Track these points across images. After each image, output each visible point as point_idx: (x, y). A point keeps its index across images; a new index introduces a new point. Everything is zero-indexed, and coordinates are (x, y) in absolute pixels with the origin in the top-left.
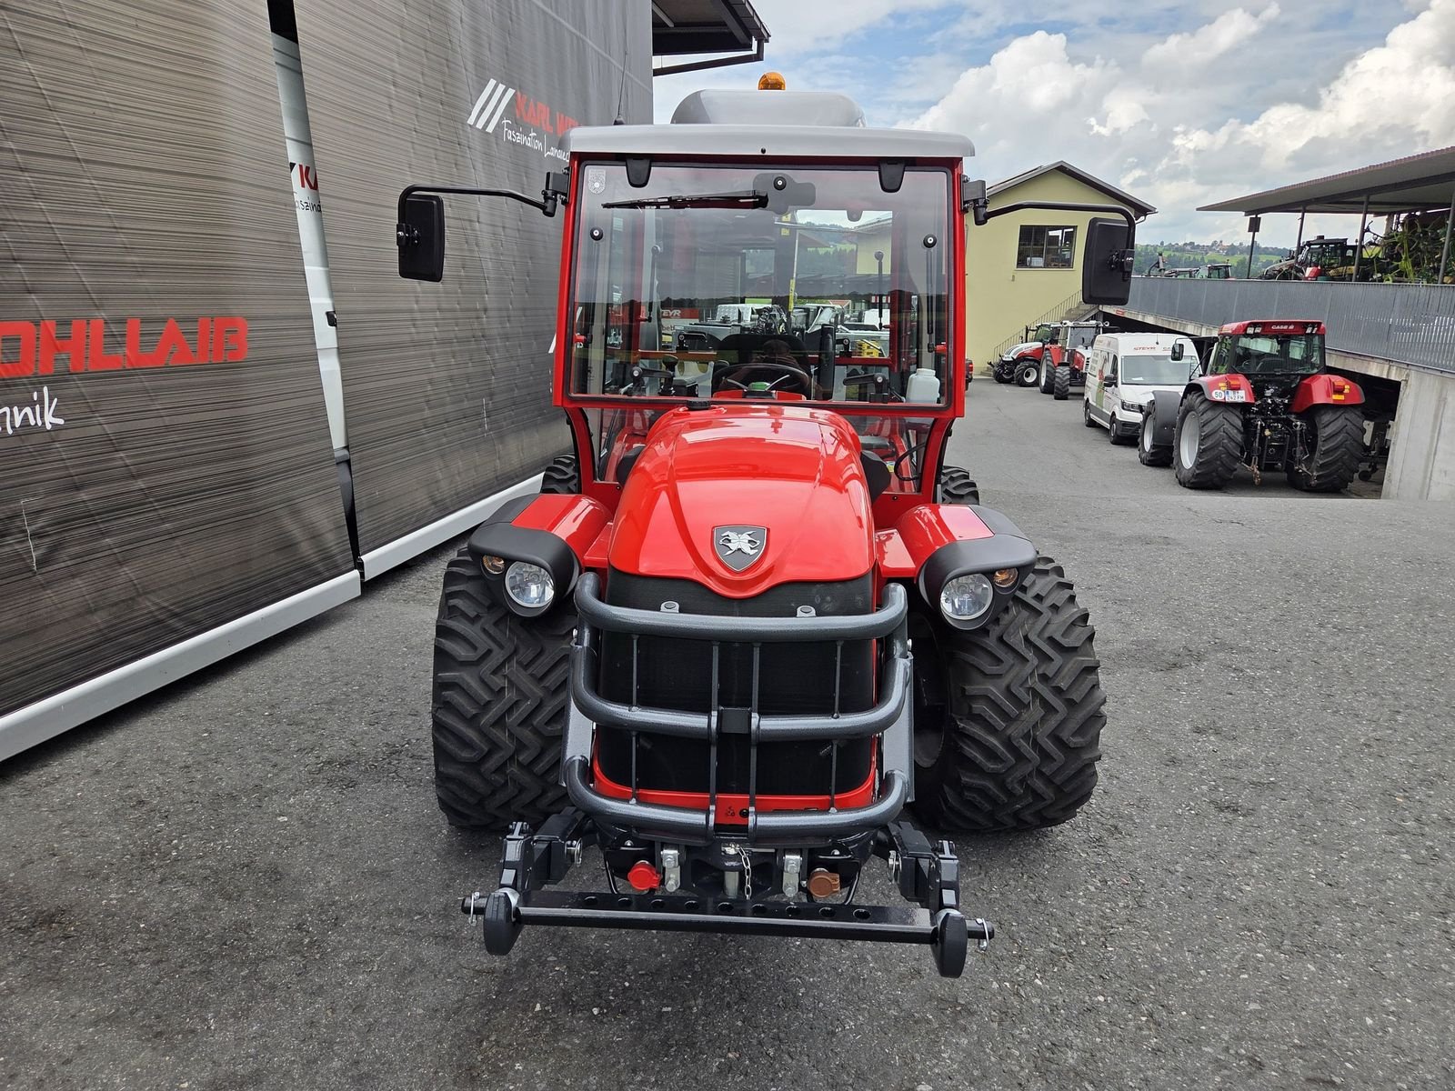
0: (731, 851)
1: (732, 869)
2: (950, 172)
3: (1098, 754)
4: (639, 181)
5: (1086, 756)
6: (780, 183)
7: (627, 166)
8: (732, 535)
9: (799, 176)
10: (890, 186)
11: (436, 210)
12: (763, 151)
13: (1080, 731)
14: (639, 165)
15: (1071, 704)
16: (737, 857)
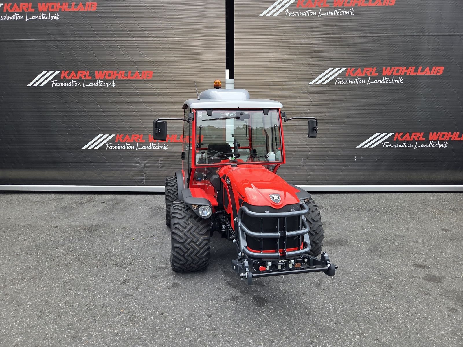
0: (280, 261)
1: (280, 265)
2: (278, 111)
3: (322, 244)
4: (210, 114)
5: (319, 245)
6: (242, 114)
7: (207, 111)
8: (273, 196)
9: (246, 112)
10: (266, 114)
11: (165, 124)
12: (238, 107)
13: (318, 239)
14: (209, 111)
15: (316, 233)
16: (281, 262)
